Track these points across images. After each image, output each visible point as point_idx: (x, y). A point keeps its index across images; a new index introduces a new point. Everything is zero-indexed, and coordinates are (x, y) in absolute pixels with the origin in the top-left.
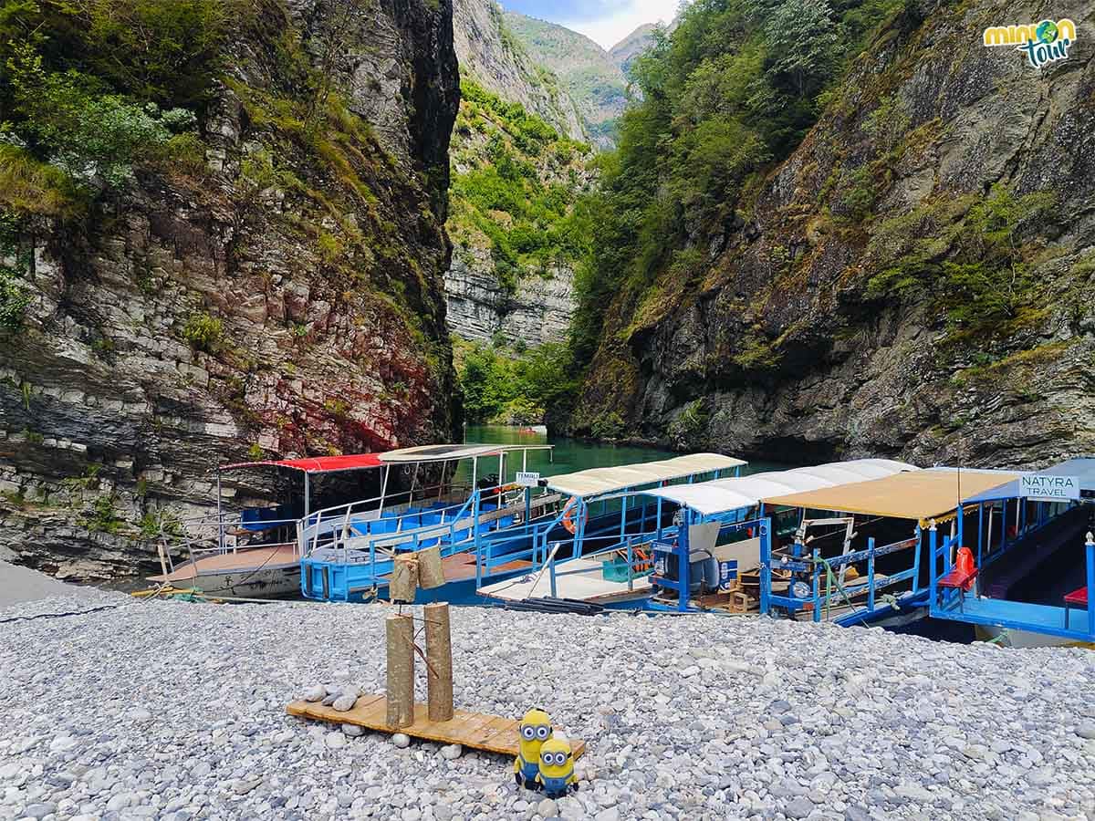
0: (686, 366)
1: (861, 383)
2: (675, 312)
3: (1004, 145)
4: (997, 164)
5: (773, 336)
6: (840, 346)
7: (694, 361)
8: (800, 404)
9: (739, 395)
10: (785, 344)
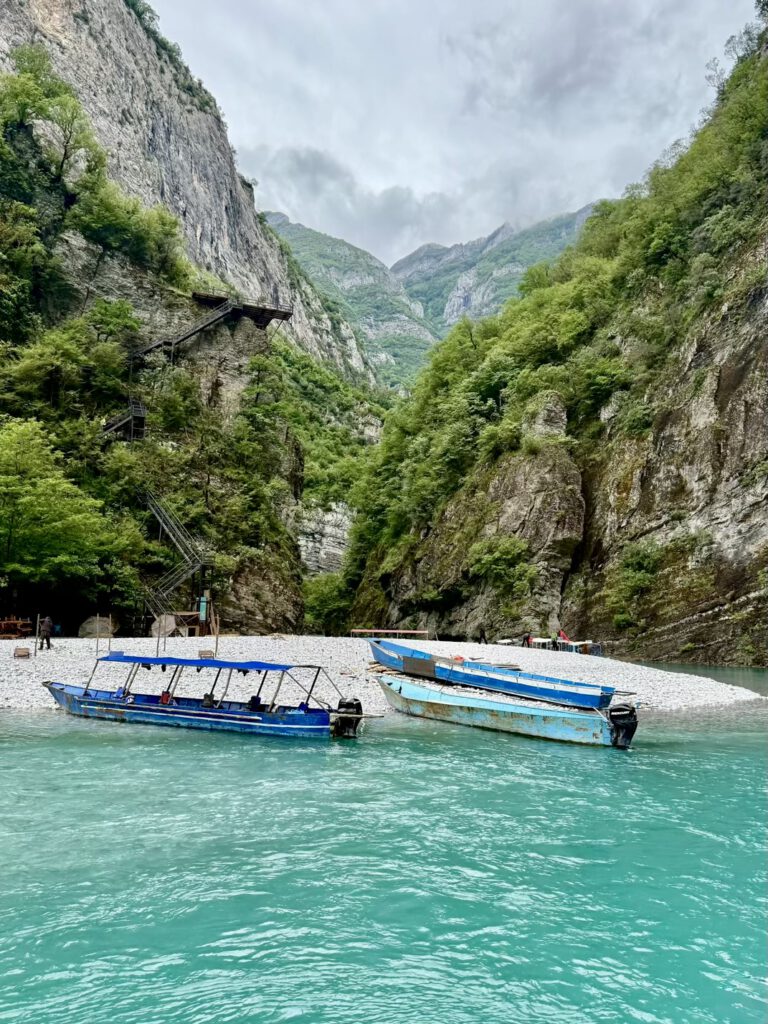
0: (406, 597)
1: (472, 610)
2: (401, 567)
3: (518, 518)
4: (517, 524)
5: (439, 586)
6: (465, 593)
7: (410, 594)
8: (451, 619)
9: (430, 614)
10: (443, 591)
